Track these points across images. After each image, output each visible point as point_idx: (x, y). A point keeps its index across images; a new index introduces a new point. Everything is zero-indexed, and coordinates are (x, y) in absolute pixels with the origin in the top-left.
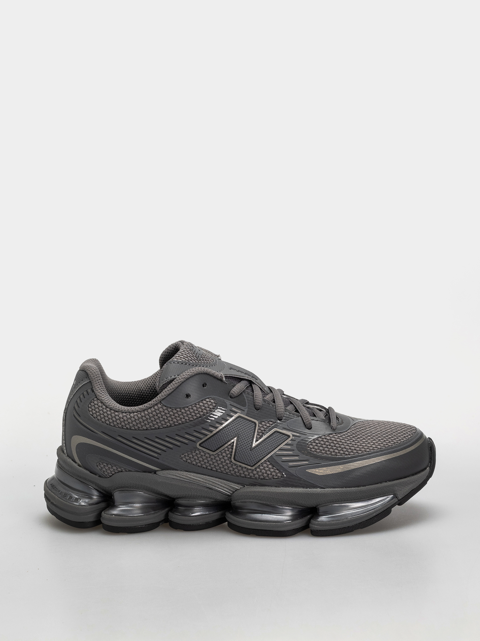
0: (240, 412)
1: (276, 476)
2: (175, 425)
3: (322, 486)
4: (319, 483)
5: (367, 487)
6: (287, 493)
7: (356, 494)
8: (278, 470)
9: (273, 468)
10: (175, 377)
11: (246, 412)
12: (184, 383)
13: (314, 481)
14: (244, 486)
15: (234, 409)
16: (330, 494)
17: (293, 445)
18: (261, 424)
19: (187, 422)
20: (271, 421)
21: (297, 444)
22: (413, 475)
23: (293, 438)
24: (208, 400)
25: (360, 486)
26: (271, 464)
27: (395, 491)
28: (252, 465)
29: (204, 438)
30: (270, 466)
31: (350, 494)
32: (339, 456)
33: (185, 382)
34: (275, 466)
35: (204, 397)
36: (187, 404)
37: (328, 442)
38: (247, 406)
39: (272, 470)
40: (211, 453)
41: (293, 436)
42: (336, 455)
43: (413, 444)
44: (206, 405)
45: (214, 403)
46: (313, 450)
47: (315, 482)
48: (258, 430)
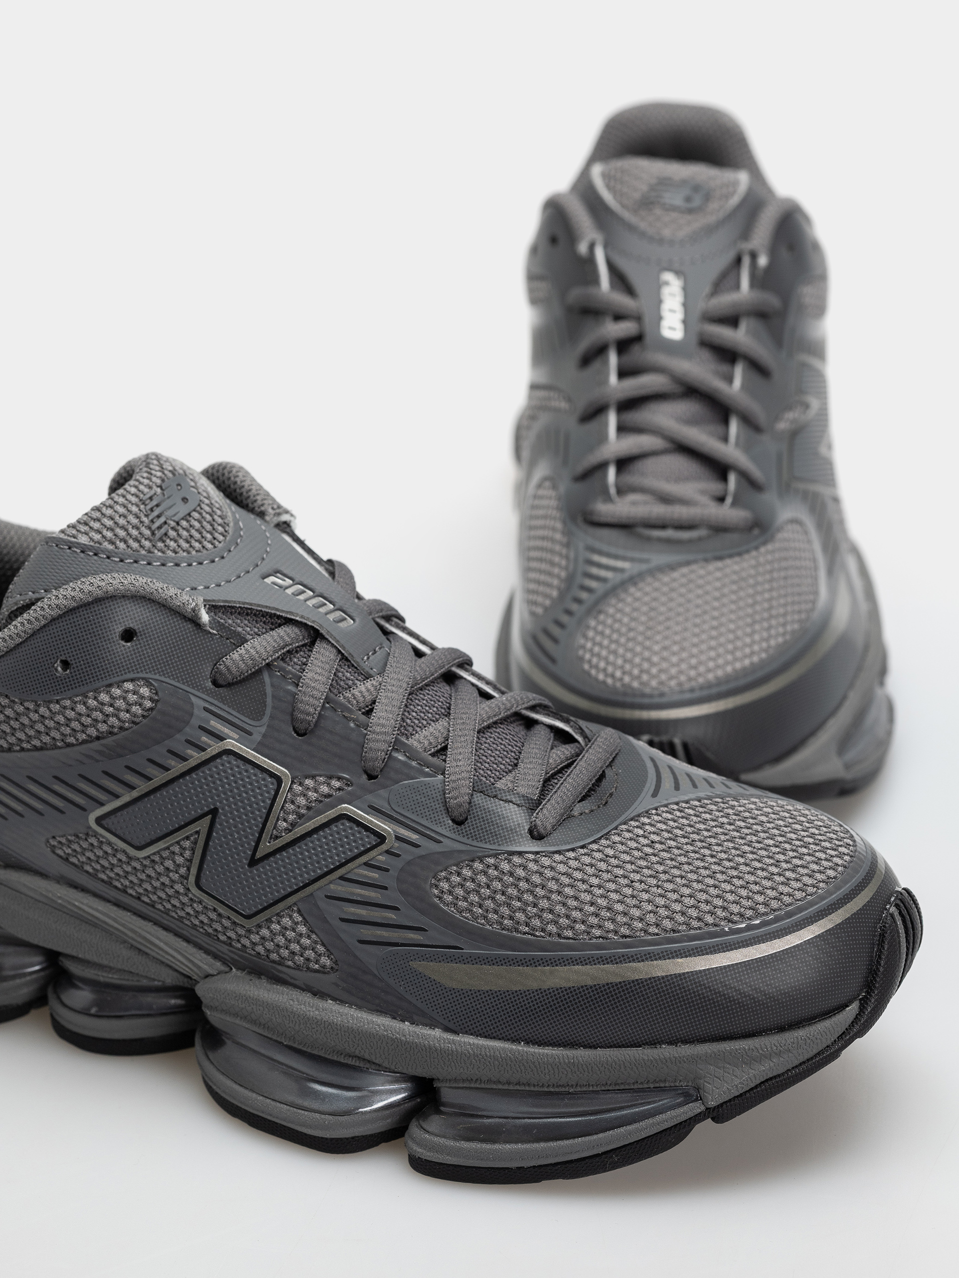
0: (236, 736)
1: (317, 962)
2: (23, 749)
3: (451, 1025)
4: (440, 1013)
5: (600, 1052)
6: (337, 1025)
7: (556, 1070)
8: (323, 945)
9: (309, 937)
10: (37, 596)
11: (257, 737)
12: (57, 622)
13: (428, 1002)
14: (231, 969)
15: (216, 725)
16: (469, 1058)
17: (387, 870)
18: (301, 784)
19: (56, 747)
20: (339, 779)
21: (402, 870)
22: (782, 1029)
23: (396, 845)
24: (129, 686)
25: (577, 1045)
26: (305, 922)
27: (700, 1079)
28: (247, 912)
29: (109, 802)
30: (302, 929)
31: (536, 1067)
32: (525, 933)
33: (60, 620)
34: (316, 931)
35: (119, 674)
36: (56, 692)
37: (501, 880)
38: (266, 719)
39: (306, 941)
40: (132, 852)
41: (398, 838)
42: (517, 930)
43: (799, 925)
44: (120, 703)
45: (151, 699)
46: (449, 898)
47: (429, 1005)
48: (285, 801)
